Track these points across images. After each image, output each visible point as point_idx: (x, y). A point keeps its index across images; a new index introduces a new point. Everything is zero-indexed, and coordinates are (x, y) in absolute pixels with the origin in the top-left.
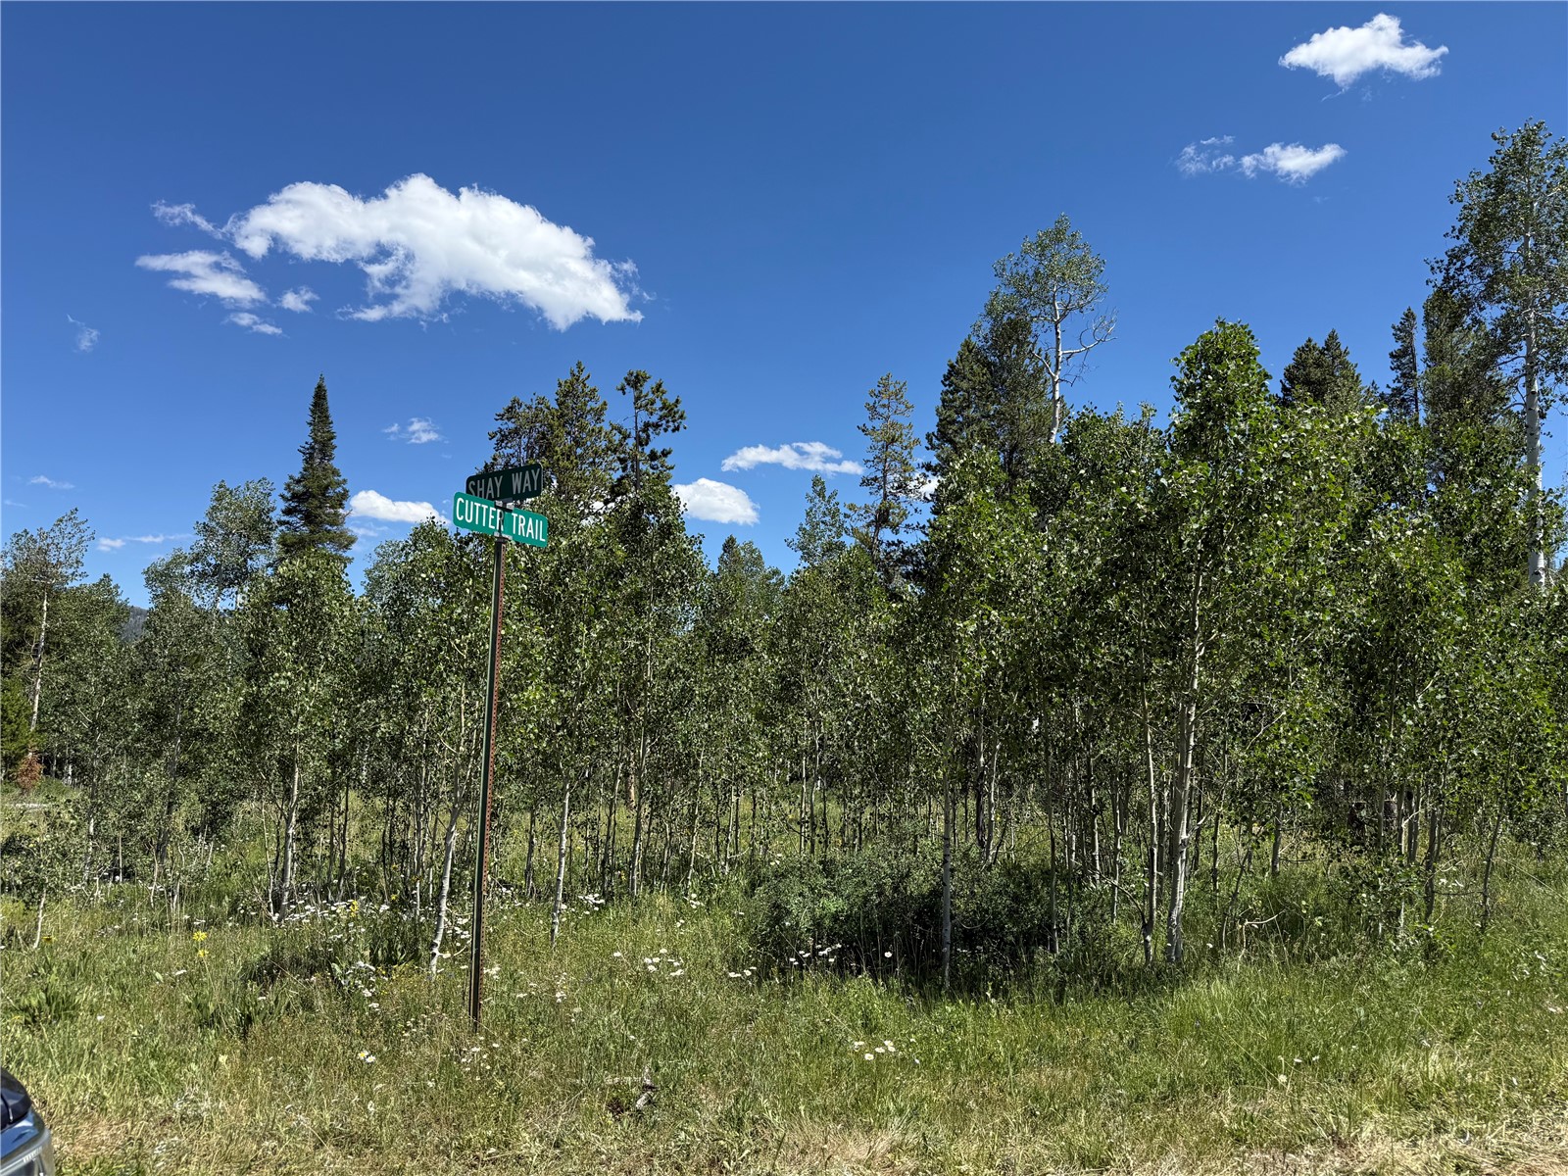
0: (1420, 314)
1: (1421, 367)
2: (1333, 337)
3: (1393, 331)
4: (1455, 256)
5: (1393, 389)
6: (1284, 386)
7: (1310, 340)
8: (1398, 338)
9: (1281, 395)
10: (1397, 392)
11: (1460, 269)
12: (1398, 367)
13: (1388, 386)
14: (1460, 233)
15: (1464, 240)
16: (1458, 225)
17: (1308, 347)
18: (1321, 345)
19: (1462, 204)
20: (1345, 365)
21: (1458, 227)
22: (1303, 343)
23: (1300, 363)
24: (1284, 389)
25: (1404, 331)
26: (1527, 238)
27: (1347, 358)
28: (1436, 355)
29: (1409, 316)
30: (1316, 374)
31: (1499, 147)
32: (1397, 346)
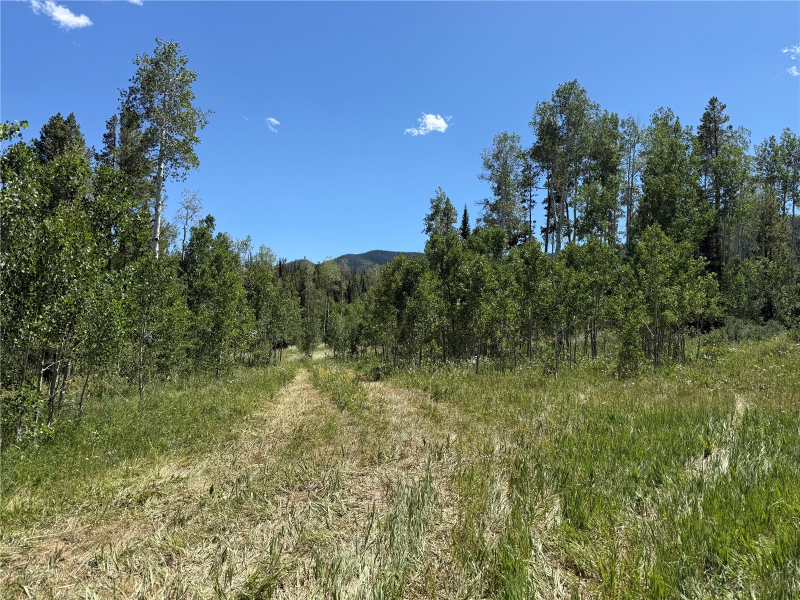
0: (119, 117)
1: (117, 145)
2: (72, 116)
3: (106, 124)
4: (133, 91)
5: (104, 153)
6: (42, 135)
7: (59, 114)
8: (108, 128)
9: (39, 140)
10: (105, 155)
11: (135, 99)
12: (107, 142)
13: (101, 151)
14: (136, 81)
15: (138, 85)
16: (136, 77)
17: (58, 117)
18: (65, 119)
19: (139, 66)
20: (77, 133)
21: (135, 78)
22: (55, 115)
23: (52, 125)
24: (42, 137)
25: (111, 124)
26: (165, 95)
27: (79, 130)
28: (124, 141)
29: (114, 118)
30: (60, 133)
31: (158, 46)
32: (107, 132)
